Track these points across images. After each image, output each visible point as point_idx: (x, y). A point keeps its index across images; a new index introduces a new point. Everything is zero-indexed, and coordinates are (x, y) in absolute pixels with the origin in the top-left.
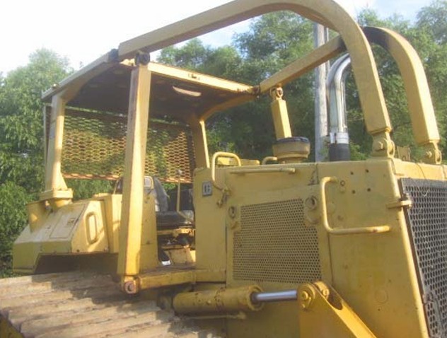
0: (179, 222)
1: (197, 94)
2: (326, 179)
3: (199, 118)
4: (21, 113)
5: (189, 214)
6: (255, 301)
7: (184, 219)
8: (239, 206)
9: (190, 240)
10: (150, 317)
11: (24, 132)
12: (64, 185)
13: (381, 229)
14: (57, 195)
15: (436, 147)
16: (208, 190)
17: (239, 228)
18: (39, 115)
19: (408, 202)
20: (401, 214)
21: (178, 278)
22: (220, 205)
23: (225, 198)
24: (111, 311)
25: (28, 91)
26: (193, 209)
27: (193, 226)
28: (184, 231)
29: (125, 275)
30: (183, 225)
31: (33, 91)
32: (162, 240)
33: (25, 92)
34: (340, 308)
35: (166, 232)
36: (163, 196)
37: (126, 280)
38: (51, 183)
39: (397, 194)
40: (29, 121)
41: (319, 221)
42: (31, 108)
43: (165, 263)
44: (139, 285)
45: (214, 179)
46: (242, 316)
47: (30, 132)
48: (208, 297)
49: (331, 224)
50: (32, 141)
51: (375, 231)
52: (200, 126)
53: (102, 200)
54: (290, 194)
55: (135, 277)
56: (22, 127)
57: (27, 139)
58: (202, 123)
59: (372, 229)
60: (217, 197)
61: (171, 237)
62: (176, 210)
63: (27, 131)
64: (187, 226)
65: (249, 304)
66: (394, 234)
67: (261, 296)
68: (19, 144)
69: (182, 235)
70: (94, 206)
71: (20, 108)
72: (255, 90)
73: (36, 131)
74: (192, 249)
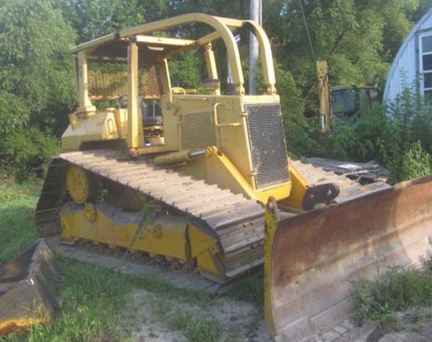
0: (154, 123)
1: (162, 49)
2: (217, 104)
3: (163, 57)
4: (7, 30)
5: (160, 117)
6: (190, 157)
7: (156, 121)
8: (184, 115)
9: (160, 132)
10: (144, 166)
11: (13, 47)
12: (91, 104)
13: (235, 124)
14: (88, 109)
15: (273, 86)
16: (169, 106)
17: (184, 125)
18: (24, 31)
19: (246, 114)
20: (244, 119)
21: (155, 150)
22: (175, 114)
23: (177, 111)
24: (126, 164)
25: (12, 9)
26: (161, 115)
27: (162, 125)
28: (157, 127)
29: (132, 148)
30: (156, 125)
31: (16, 9)
32: (146, 132)
33: (9, 11)
34: (221, 155)
35: (147, 128)
36: (144, 107)
37: (133, 150)
38: (83, 103)
39: (243, 110)
40: (15, 37)
41: (214, 122)
42: (15, 25)
43: (148, 145)
44: (138, 153)
45: (171, 100)
46: (185, 163)
47: (18, 48)
48: (170, 157)
49: (218, 123)
50: (20, 56)
51: (233, 126)
52: (164, 62)
53: (113, 112)
54: (205, 110)
55: (136, 148)
56: (10, 43)
57: (16, 54)
58: (166, 60)
59: (231, 124)
60: (173, 110)
61: (150, 131)
62: (152, 115)
63: (15, 45)
64: (158, 125)
65: (188, 158)
66: (241, 126)
67: (193, 154)
68: (9, 58)
69: (156, 130)
70: (110, 116)
71: (7, 26)
72: (196, 43)
73: (23, 46)
74: (162, 136)
